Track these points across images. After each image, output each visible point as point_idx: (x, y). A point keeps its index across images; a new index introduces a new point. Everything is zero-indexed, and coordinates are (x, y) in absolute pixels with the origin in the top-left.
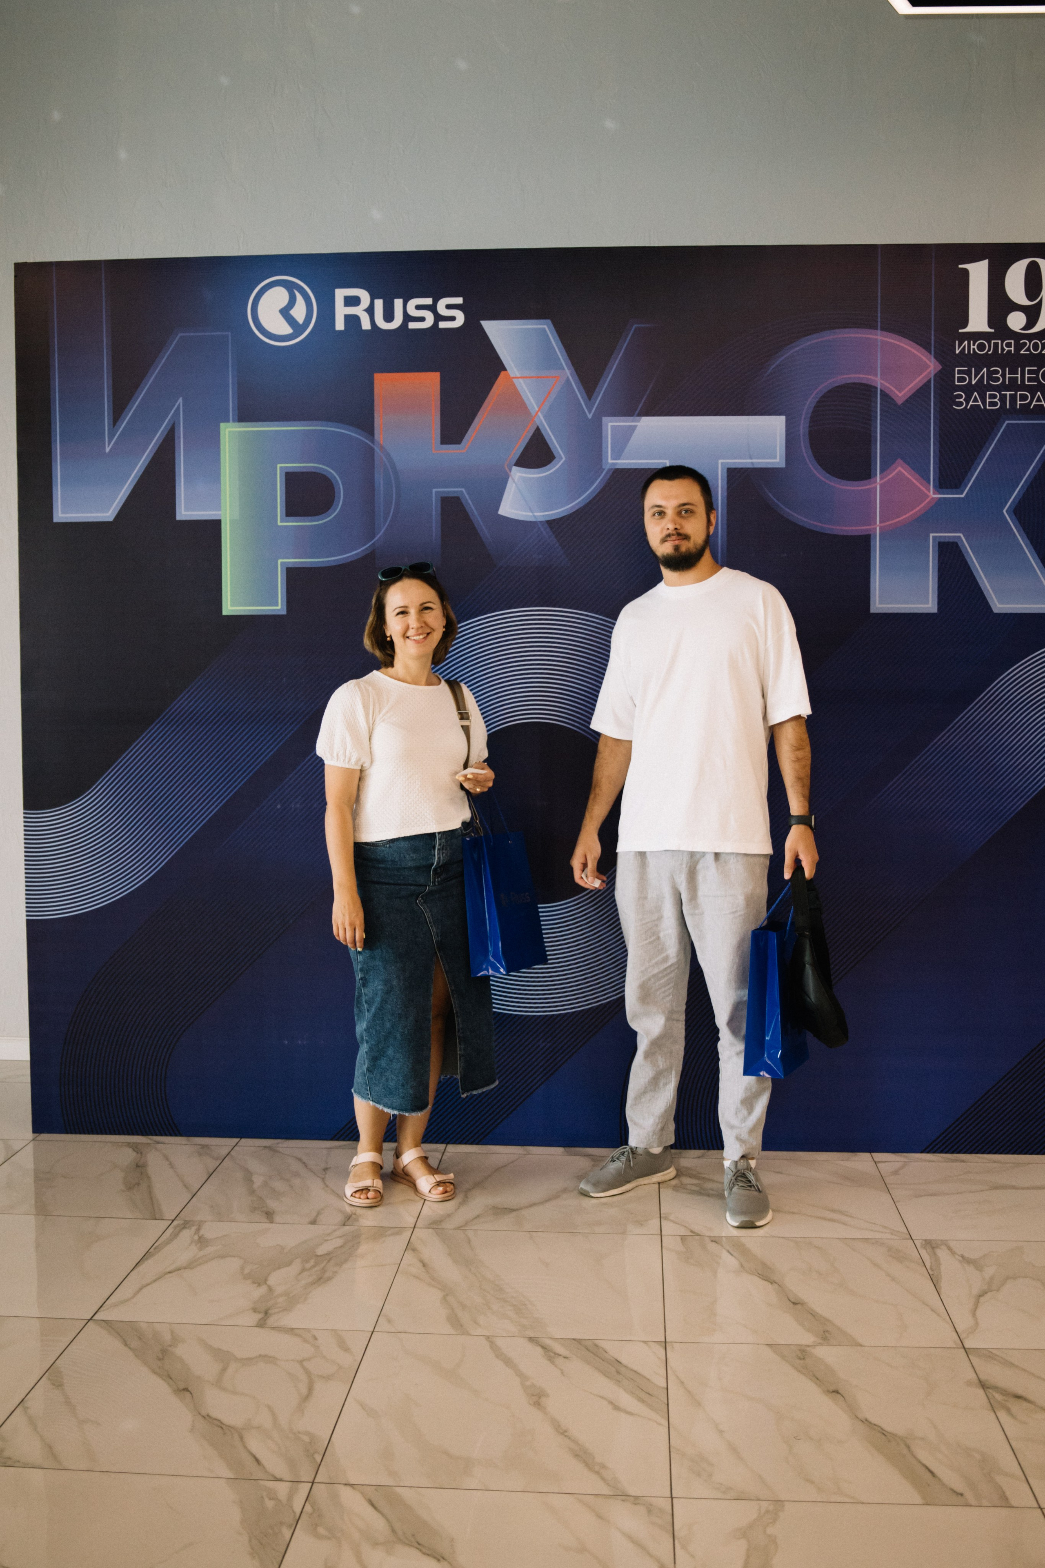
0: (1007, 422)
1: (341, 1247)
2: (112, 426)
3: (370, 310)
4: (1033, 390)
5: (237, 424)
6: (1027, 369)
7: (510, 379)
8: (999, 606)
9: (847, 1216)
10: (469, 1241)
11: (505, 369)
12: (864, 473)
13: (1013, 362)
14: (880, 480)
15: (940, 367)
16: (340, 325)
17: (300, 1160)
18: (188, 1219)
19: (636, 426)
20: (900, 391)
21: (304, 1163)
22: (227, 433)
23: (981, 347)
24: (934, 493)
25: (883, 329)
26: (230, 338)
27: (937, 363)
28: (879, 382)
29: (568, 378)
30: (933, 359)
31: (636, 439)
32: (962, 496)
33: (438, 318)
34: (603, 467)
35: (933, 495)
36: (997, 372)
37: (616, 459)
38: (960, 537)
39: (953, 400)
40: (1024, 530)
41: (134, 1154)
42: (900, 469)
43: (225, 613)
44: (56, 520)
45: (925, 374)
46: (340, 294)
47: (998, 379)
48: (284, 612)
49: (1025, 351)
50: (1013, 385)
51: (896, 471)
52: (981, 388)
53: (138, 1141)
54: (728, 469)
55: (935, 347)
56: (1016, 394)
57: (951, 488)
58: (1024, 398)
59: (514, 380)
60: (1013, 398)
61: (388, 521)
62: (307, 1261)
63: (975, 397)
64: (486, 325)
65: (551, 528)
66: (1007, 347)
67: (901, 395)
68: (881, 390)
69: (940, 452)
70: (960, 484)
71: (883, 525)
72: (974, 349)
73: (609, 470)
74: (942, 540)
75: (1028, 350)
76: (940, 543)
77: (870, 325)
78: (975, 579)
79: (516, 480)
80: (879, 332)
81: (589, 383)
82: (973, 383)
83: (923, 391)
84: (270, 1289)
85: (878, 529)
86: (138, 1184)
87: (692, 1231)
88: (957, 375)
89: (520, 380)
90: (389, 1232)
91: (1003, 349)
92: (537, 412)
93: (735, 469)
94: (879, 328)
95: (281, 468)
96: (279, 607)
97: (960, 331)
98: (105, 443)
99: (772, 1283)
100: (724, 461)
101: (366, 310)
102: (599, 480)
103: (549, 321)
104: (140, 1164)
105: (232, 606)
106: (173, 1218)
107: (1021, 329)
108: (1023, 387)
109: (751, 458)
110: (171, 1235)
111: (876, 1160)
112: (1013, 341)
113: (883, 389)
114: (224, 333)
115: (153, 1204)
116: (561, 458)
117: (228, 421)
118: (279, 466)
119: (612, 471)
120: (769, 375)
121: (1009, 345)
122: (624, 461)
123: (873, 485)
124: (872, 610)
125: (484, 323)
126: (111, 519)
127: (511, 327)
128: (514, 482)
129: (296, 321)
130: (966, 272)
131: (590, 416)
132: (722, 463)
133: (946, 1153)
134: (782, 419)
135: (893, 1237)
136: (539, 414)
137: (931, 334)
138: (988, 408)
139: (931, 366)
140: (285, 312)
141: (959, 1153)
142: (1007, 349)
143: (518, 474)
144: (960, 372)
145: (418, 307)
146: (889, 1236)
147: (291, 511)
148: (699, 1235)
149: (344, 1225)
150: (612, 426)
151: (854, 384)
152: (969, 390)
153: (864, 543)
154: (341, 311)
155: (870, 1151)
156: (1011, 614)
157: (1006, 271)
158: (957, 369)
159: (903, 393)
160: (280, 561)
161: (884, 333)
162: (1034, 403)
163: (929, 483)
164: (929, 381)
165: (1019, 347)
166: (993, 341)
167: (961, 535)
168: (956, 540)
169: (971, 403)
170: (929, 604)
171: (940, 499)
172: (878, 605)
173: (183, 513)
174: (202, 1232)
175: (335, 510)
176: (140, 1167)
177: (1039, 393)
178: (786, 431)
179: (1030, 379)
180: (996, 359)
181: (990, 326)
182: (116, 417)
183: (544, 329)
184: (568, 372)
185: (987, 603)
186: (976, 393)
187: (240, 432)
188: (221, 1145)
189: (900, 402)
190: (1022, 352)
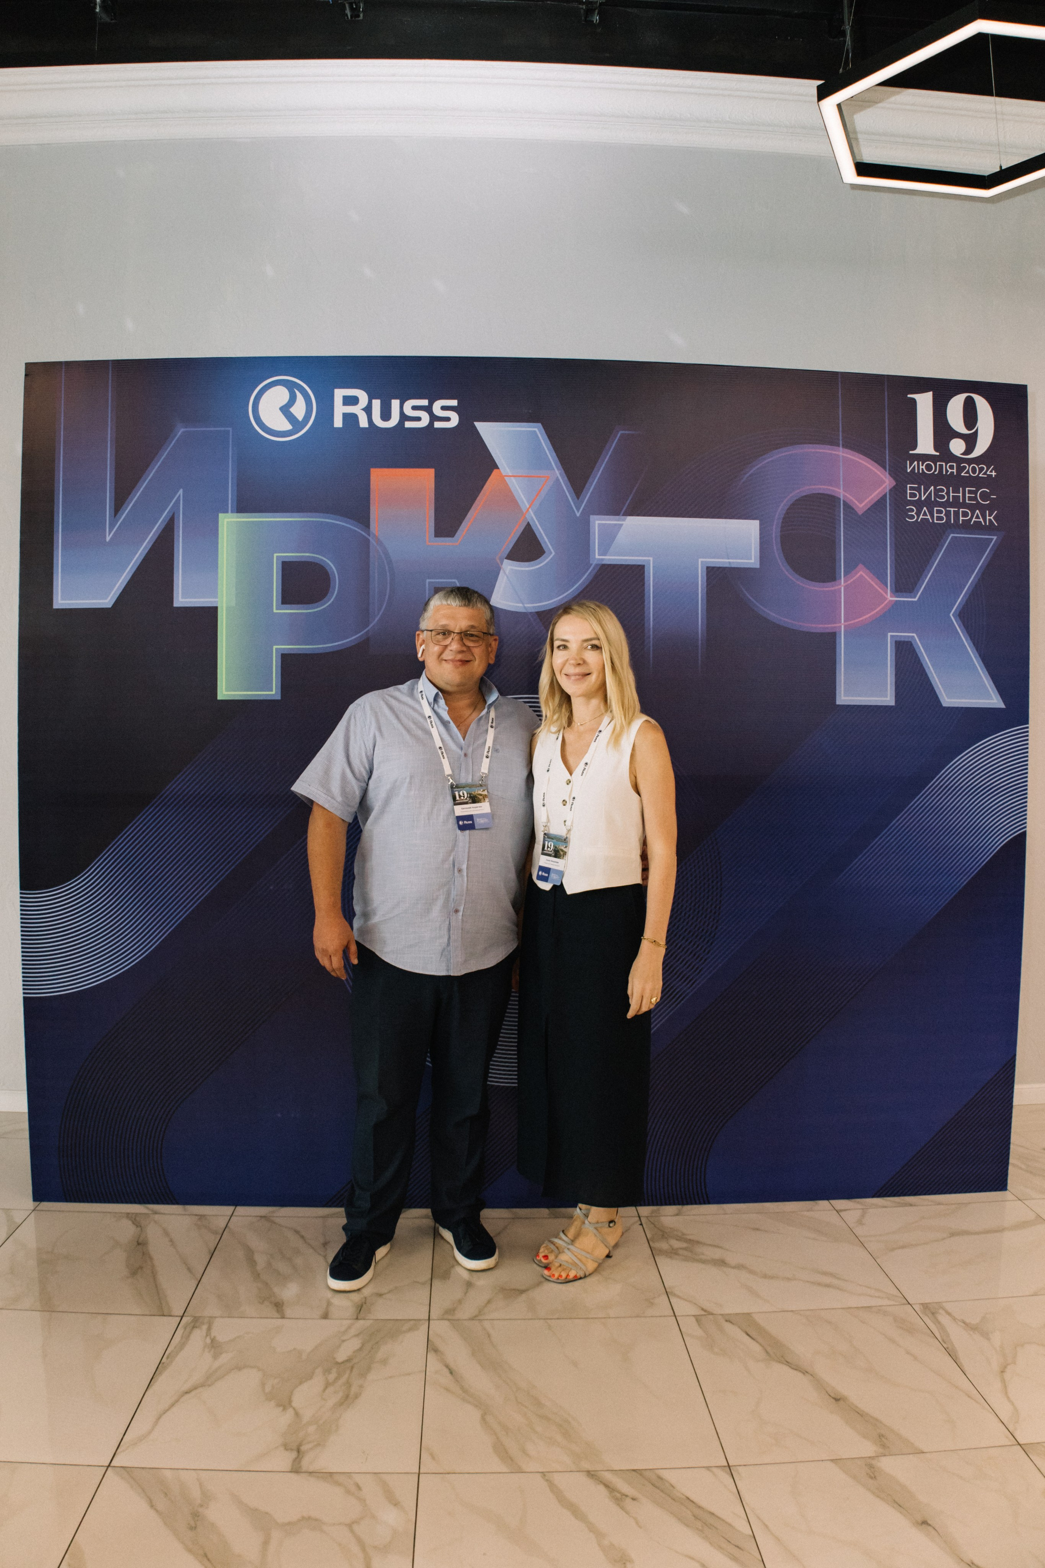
0: (952, 535)
1: (361, 1349)
2: (113, 515)
3: (368, 410)
4: (973, 508)
5: (235, 514)
6: (967, 489)
7: (502, 478)
8: (948, 700)
9: (839, 1279)
10: (489, 1336)
11: (498, 468)
12: (830, 576)
13: (957, 482)
14: (844, 583)
15: (895, 484)
16: (338, 423)
17: (297, 1232)
18: (197, 1315)
19: (622, 524)
20: (861, 502)
21: (302, 1237)
22: (225, 523)
23: (929, 468)
24: (891, 597)
25: (843, 446)
26: (231, 434)
27: (891, 479)
28: (841, 493)
29: (558, 480)
30: (887, 474)
31: (621, 537)
32: (916, 599)
33: (434, 418)
34: (591, 562)
35: (890, 597)
36: (942, 490)
37: (603, 555)
38: (913, 636)
39: (905, 513)
40: (968, 632)
41: (134, 1227)
42: (862, 573)
43: (220, 697)
44: (55, 606)
45: (880, 489)
46: (339, 394)
47: (943, 497)
48: (279, 697)
49: (965, 473)
50: (956, 503)
51: (859, 574)
52: (929, 504)
53: (138, 1211)
54: (708, 568)
55: (889, 465)
56: (959, 511)
57: (905, 592)
58: (965, 514)
59: (506, 478)
60: (956, 514)
61: (382, 610)
62: (330, 1373)
63: (925, 511)
64: (481, 426)
65: (541, 620)
66: (950, 469)
67: (861, 506)
68: (844, 501)
69: (896, 560)
70: (913, 589)
71: (846, 624)
72: (922, 469)
73: (597, 565)
74: (898, 639)
75: (968, 472)
76: (896, 642)
77: (834, 443)
78: (926, 674)
79: (507, 573)
80: (841, 448)
81: (578, 484)
82: (923, 499)
83: (879, 504)
84: (297, 1414)
85: (843, 626)
86: (141, 1268)
87: (703, 1309)
88: (908, 491)
89: (512, 478)
90: (405, 1328)
91: (947, 471)
92: (528, 510)
93: (713, 568)
94: (841, 446)
95: (277, 556)
96: (274, 692)
97: (911, 452)
98: (105, 530)
99: (804, 1374)
100: (702, 560)
101: (363, 409)
102: (585, 576)
103: (540, 425)
104: (140, 1241)
105: (227, 690)
106: (182, 1315)
107: (961, 454)
108: (964, 505)
109: (729, 559)
110: (182, 1337)
111: (838, 1208)
112: (955, 464)
113: (845, 500)
114: (227, 429)
115: (158, 1293)
116: (551, 553)
117: (227, 512)
118: (275, 555)
119: (599, 567)
120: (744, 483)
121: (952, 467)
122: (611, 557)
123: (839, 587)
124: (838, 702)
125: (478, 425)
126: (110, 606)
127: (503, 429)
128: (505, 573)
129: (295, 418)
130: (914, 401)
131: (578, 515)
132: (702, 562)
133: (894, 1196)
134: (756, 523)
135: (892, 1303)
136: (530, 510)
137: (885, 453)
138: (935, 521)
139: (887, 482)
140: (286, 410)
141: (905, 1195)
142: (950, 471)
143: (509, 567)
144: (911, 488)
145: (415, 408)
146: (886, 1302)
147: (287, 598)
148: (712, 1314)
149: (357, 1319)
150: (599, 524)
151: (821, 494)
152: (919, 504)
153: (830, 639)
154: (340, 410)
155: (828, 1198)
156: (957, 708)
157: (948, 402)
158: (908, 486)
159: (863, 504)
160: (275, 647)
161: (846, 450)
162: (974, 519)
163: (887, 587)
164: (885, 495)
165: (960, 469)
166: (938, 463)
167: (914, 635)
168: (910, 640)
169: (921, 517)
170: (888, 698)
171: (896, 601)
172: (843, 698)
173: (181, 600)
174: (213, 1335)
175: (329, 600)
176: (141, 1243)
177: (977, 511)
178: (761, 534)
179: (970, 499)
180: (940, 479)
181: (936, 449)
182: (118, 508)
183: (535, 431)
184: (557, 473)
185: (937, 697)
186: (925, 508)
187: (240, 522)
188: (218, 1214)
189: (860, 513)
190: (962, 474)
